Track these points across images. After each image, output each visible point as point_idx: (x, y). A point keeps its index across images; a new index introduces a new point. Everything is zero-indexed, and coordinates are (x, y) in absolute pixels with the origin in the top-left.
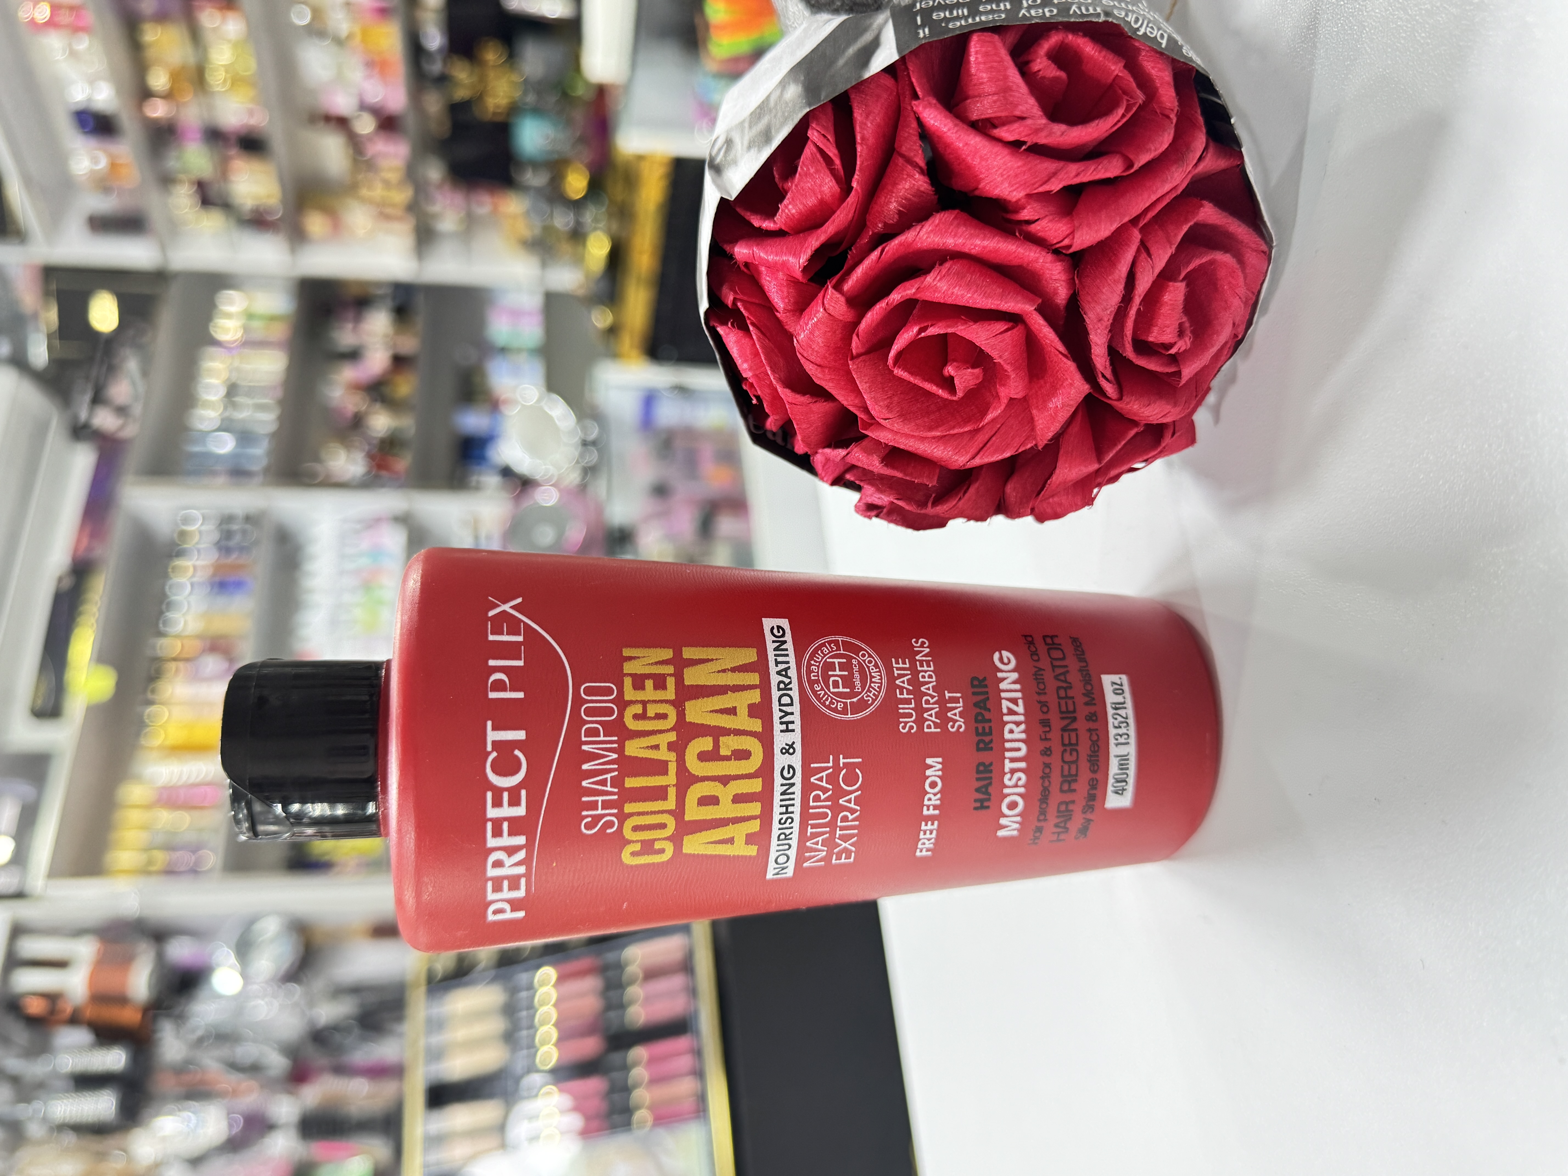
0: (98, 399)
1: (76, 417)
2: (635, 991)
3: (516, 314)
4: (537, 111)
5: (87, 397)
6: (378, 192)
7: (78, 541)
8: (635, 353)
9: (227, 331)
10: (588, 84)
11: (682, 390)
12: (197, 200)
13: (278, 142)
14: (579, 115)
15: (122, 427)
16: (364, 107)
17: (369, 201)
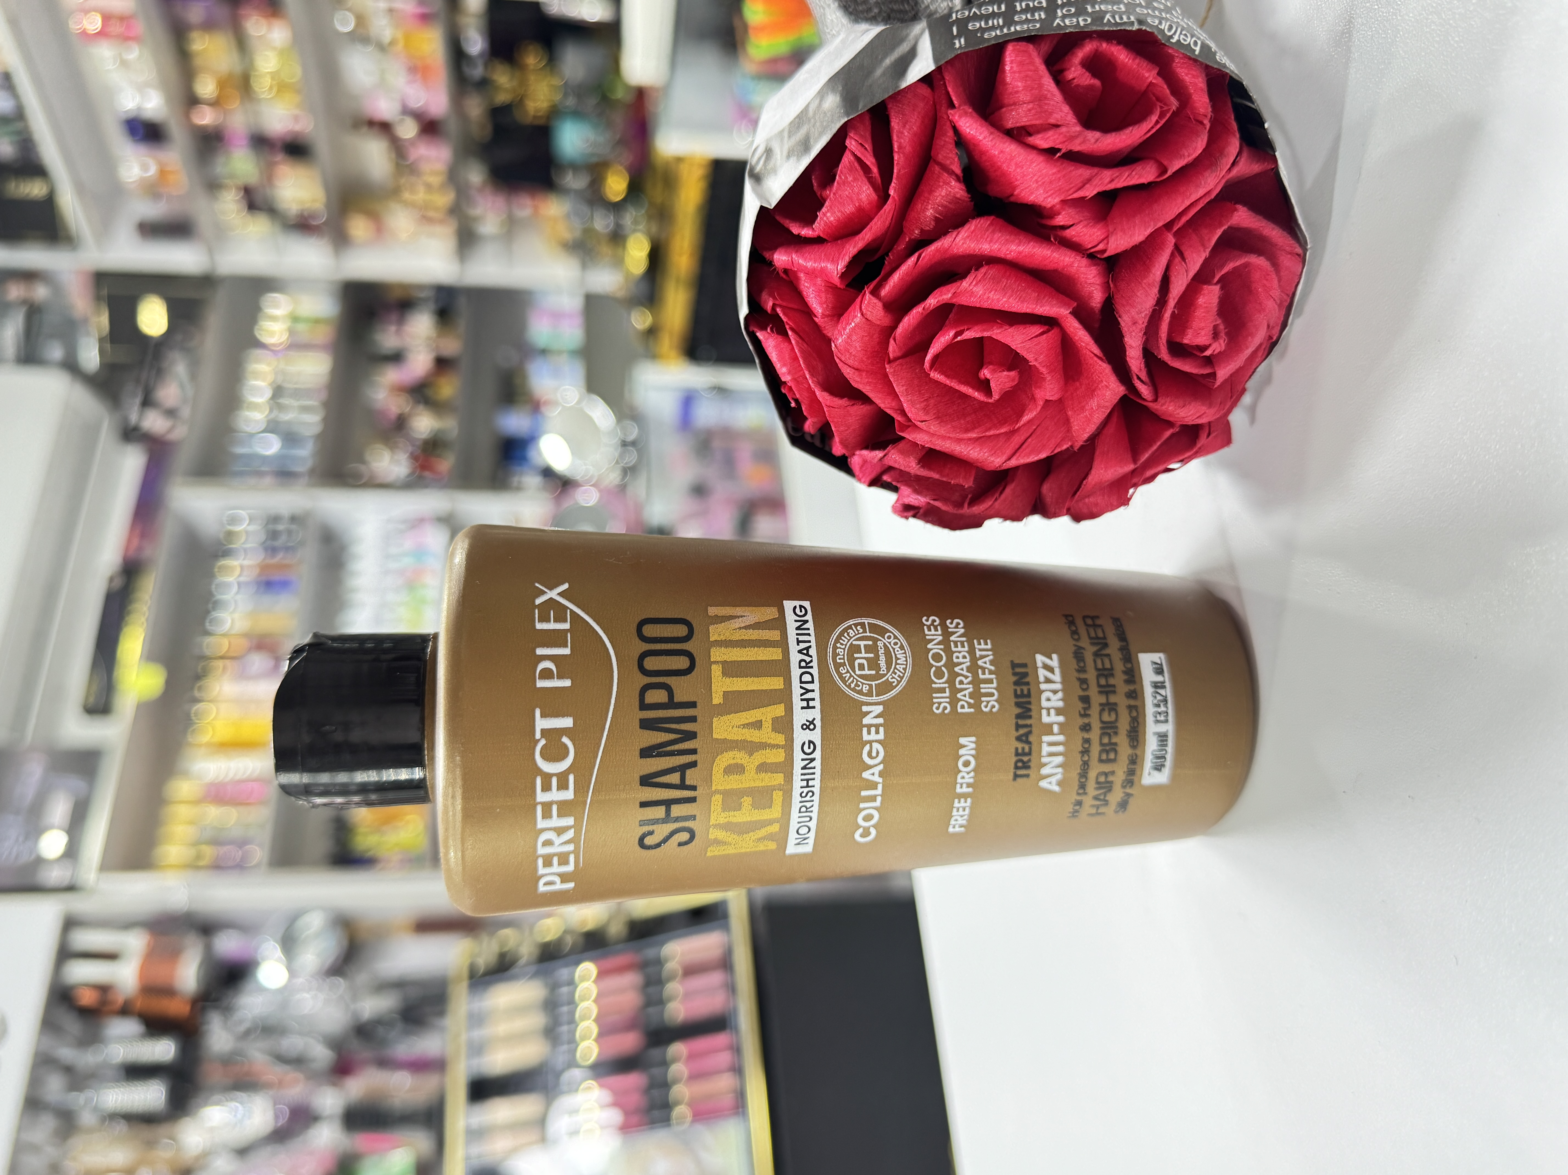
0: (147, 402)
1: (126, 420)
2: (674, 987)
3: (557, 316)
4: (577, 114)
5: (138, 400)
6: (420, 195)
7: (129, 541)
8: (673, 353)
9: (272, 334)
10: (628, 88)
11: (721, 391)
12: (244, 205)
13: (322, 147)
14: (619, 118)
15: (171, 430)
16: (407, 111)
17: (412, 205)
